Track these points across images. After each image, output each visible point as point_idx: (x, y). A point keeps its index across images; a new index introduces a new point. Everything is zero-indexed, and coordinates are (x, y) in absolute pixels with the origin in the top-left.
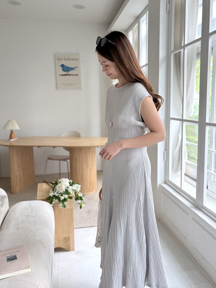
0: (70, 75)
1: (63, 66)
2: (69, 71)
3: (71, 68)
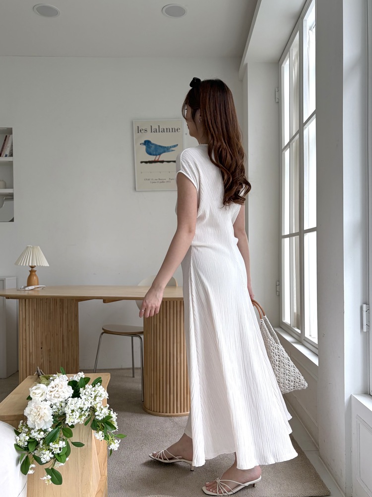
0: (162, 162)
1: (147, 143)
2: (160, 154)
3: (165, 147)
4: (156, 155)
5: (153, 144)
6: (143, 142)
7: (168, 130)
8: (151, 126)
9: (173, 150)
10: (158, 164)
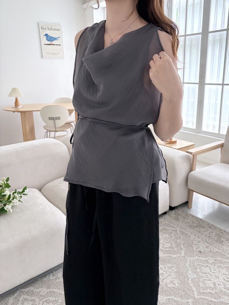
0: (54, 45)
1: (46, 35)
2: (52, 41)
3: (54, 38)
4: (51, 41)
5: (49, 36)
6: (44, 34)
7: (55, 30)
8: (48, 27)
9: (58, 40)
10: (52, 46)
